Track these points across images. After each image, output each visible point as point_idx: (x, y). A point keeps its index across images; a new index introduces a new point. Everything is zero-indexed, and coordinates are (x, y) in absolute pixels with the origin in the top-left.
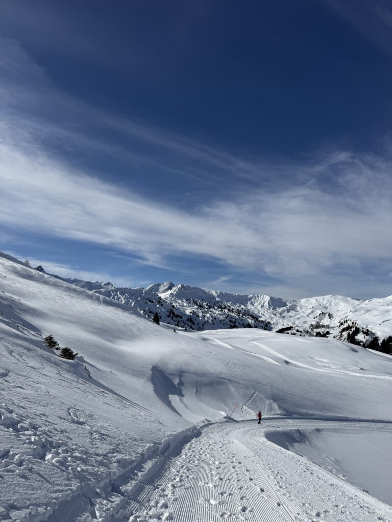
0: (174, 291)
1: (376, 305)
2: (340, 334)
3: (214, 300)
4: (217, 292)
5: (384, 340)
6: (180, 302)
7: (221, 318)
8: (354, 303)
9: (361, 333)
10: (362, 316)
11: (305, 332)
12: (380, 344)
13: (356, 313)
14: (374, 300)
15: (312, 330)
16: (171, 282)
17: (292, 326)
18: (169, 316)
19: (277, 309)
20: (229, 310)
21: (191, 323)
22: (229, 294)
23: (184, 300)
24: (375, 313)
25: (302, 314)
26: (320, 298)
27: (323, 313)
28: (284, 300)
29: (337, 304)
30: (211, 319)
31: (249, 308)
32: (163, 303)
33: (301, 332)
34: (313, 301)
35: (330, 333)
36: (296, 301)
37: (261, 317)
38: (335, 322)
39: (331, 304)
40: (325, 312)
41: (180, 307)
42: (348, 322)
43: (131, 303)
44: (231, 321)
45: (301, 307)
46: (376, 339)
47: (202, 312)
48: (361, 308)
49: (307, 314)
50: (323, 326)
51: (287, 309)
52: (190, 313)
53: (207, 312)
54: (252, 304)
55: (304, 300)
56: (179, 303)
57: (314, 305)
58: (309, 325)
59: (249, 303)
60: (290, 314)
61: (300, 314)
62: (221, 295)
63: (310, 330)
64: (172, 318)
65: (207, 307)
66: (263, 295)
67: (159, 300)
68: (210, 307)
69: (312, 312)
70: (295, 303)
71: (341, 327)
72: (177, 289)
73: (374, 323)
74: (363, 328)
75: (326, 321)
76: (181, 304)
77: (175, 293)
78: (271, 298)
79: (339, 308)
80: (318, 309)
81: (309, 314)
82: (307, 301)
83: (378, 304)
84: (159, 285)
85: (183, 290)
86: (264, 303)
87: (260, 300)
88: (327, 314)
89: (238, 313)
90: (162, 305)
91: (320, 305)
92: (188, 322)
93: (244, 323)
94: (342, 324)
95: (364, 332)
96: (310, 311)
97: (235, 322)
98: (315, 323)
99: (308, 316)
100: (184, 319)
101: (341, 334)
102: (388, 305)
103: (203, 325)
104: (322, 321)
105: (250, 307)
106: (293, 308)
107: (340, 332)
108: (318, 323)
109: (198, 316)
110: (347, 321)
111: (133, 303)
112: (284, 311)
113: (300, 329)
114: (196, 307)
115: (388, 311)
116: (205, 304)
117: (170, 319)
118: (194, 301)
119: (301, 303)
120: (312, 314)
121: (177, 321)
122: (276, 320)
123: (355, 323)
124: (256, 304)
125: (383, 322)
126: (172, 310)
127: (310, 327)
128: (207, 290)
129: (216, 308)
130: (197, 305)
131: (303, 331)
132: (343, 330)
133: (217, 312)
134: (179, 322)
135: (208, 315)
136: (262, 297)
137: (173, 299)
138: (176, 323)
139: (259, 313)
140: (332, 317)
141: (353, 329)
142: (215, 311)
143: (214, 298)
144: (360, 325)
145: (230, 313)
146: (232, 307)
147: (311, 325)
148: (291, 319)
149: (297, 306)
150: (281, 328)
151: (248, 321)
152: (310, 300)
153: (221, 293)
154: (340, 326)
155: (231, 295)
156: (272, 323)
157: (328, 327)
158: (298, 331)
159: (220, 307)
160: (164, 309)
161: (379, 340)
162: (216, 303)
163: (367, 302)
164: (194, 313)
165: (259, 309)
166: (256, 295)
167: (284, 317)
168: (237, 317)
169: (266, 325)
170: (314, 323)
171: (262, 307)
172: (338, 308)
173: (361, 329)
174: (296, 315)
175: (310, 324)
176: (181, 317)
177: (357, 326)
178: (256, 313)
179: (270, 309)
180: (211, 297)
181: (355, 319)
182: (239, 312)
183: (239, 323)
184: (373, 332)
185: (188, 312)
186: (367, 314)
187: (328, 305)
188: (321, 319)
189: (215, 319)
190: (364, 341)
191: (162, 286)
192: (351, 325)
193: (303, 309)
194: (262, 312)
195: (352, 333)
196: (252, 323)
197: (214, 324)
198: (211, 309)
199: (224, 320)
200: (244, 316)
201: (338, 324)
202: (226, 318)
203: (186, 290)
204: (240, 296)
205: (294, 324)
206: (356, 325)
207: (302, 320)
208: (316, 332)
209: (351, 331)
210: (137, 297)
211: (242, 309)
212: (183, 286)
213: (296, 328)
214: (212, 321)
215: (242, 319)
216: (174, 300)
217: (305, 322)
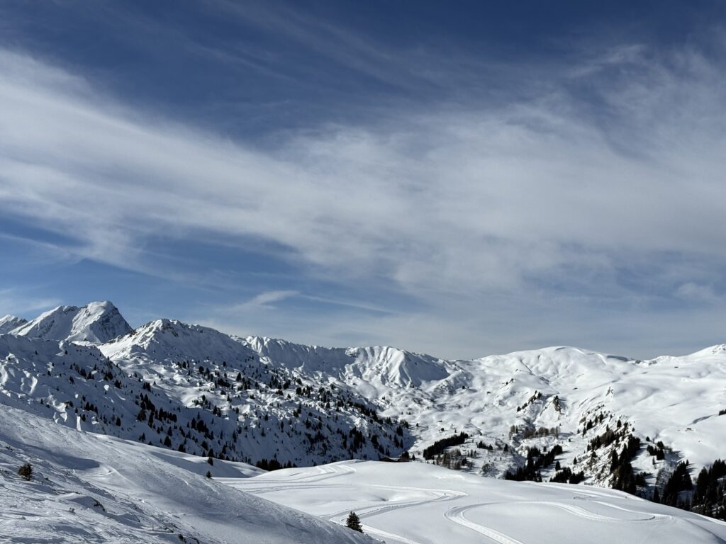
0: (144, 339)
1: (669, 375)
2: (590, 453)
3: (253, 363)
4: (262, 342)
5: (704, 471)
6: (162, 371)
7: (283, 415)
8: (613, 367)
9: (646, 453)
10: (639, 404)
11: (500, 448)
12: (694, 483)
13: (622, 396)
14: (663, 360)
15: (516, 441)
16: (109, 304)
17: (465, 431)
18: (141, 417)
19: (424, 385)
20: (299, 391)
21: (203, 434)
22: (297, 347)
23: (174, 366)
24: (671, 396)
25: (486, 399)
26: (529, 355)
27: (540, 395)
28: (441, 361)
29: (571, 371)
30: (256, 419)
31: (351, 384)
32: (119, 378)
33: (490, 448)
34: (512, 361)
35: (564, 449)
36: (468, 363)
37: (382, 409)
38: (571, 421)
39: (556, 372)
40: (544, 393)
41: (166, 387)
42: (607, 421)
43: (29, 381)
44: (308, 425)
45: (482, 378)
46: (683, 469)
47: (229, 399)
48: (634, 384)
49: (501, 398)
50: (543, 432)
51: (449, 386)
52: (197, 403)
53: (241, 400)
54: (357, 373)
55: (488, 361)
56: (160, 376)
57: (515, 373)
58: (509, 430)
59: (349, 369)
60: (456, 398)
61: (481, 400)
62: (274, 348)
63: (511, 443)
64: (151, 421)
65: (238, 384)
66: (385, 348)
67: (106, 369)
68: (247, 385)
69: (513, 393)
70: (466, 367)
71: (587, 434)
72: (151, 334)
73: (672, 424)
74: (648, 439)
75: (548, 418)
76: (167, 378)
77: (146, 345)
78: (408, 356)
79: (578, 380)
80: (525, 385)
81: (505, 398)
82: (497, 362)
83: (673, 371)
84: (73, 311)
85: (169, 335)
86: (388, 370)
87: (378, 361)
88: (551, 399)
89: (324, 400)
90: (118, 385)
91: (531, 373)
92: (195, 432)
93: (342, 428)
94: (590, 426)
95: (652, 451)
96: (506, 390)
97: (320, 426)
98: (523, 423)
99: (501, 403)
100: (182, 422)
101: (594, 455)
102: (699, 375)
103: (235, 437)
104: (539, 417)
105: (351, 380)
106: (463, 383)
107: (589, 448)
108: (528, 421)
109: (217, 412)
110: (602, 417)
111: (35, 381)
112: (442, 392)
113: (488, 442)
114: (209, 385)
115: (700, 392)
116: (232, 376)
117: (145, 424)
118: (201, 369)
119: (482, 368)
120: (512, 398)
121: (166, 429)
122: (424, 416)
123: (626, 425)
124: (368, 372)
125: (695, 422)
126: (146, 399)
127: (511, 433)
128: (233, 333)
129: (264, 386)
130: (211, 378)
131: (495, 447)
132: (597, 443)
133: (270, 400)
134: (170, 433)
135: (246, 409)
136: (382, 354)
137: (141, 363)
138: (163, 436)
139: (377, 398)
140: (564, 406)
141: (624, 442)
142: (263, 396)
143: (255, 357)
144: (639, 429)
145: (304, 402)
146: (304, 382)
147: (514, 429)
148: (459, 411)
149: (473, 377)
150: (438, 440)
151: (352, 422)
152: (503, 361)
153: (273, 343)
154: (585, 432)
155: (301, 349)
156: (413, 423)
157: (555, 433)
158: (481, 445)
159: (273, 383)
160: (125, 394)
161: (691, 470)
162: (260, 372)
163: (645, 364)
164: (205, 402)
165: (376, 386)
166: (367, 349)
167: (442, 407)
168: (322, 410)
169: (400, 431)
170: (519, 423)
171: (384, 379)
172: (573, 382)
173: (643, 440)
174: (472, 400)
175: (511, 425)
176: (174, 418)
177: (634, 435)
178: (369, 397)
179: (405, 385)
180: (247, 355)
181: (623, 411)
182: (325, 397)
183: (329, 427)
184: (674, 450)
185: (189, 399)
186: (651, 398)
187: (549, 372)
188: (536, 412)
189: (266, 418)
190: (655, 472)
191: (81, 315)
192: (614, 428)
193: (488, 385)
194: (385, 394)
195: (623, 453)
196: (362, 427)
197: (263, 434)
198: (251, 392)
199: (290, 422)
200: (342, 409)
201: (582, 427)
202: (296, 414)
203: (176, 335)
204: (325, 350)
205: (469, 425)
206: (630, 429)
207: (489, 415)
208: (527, 448)
209: (617, 445)
210: (45, 364)
211: (333, 387)
212: (167, 325)
213: (478, 439)
214: (258, 424)
215: (337, 418)
216: (146, 366)
217: (497, 421)
